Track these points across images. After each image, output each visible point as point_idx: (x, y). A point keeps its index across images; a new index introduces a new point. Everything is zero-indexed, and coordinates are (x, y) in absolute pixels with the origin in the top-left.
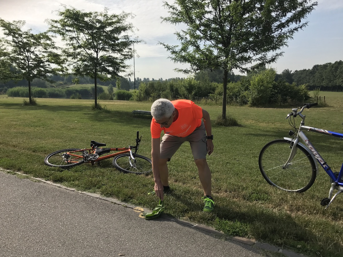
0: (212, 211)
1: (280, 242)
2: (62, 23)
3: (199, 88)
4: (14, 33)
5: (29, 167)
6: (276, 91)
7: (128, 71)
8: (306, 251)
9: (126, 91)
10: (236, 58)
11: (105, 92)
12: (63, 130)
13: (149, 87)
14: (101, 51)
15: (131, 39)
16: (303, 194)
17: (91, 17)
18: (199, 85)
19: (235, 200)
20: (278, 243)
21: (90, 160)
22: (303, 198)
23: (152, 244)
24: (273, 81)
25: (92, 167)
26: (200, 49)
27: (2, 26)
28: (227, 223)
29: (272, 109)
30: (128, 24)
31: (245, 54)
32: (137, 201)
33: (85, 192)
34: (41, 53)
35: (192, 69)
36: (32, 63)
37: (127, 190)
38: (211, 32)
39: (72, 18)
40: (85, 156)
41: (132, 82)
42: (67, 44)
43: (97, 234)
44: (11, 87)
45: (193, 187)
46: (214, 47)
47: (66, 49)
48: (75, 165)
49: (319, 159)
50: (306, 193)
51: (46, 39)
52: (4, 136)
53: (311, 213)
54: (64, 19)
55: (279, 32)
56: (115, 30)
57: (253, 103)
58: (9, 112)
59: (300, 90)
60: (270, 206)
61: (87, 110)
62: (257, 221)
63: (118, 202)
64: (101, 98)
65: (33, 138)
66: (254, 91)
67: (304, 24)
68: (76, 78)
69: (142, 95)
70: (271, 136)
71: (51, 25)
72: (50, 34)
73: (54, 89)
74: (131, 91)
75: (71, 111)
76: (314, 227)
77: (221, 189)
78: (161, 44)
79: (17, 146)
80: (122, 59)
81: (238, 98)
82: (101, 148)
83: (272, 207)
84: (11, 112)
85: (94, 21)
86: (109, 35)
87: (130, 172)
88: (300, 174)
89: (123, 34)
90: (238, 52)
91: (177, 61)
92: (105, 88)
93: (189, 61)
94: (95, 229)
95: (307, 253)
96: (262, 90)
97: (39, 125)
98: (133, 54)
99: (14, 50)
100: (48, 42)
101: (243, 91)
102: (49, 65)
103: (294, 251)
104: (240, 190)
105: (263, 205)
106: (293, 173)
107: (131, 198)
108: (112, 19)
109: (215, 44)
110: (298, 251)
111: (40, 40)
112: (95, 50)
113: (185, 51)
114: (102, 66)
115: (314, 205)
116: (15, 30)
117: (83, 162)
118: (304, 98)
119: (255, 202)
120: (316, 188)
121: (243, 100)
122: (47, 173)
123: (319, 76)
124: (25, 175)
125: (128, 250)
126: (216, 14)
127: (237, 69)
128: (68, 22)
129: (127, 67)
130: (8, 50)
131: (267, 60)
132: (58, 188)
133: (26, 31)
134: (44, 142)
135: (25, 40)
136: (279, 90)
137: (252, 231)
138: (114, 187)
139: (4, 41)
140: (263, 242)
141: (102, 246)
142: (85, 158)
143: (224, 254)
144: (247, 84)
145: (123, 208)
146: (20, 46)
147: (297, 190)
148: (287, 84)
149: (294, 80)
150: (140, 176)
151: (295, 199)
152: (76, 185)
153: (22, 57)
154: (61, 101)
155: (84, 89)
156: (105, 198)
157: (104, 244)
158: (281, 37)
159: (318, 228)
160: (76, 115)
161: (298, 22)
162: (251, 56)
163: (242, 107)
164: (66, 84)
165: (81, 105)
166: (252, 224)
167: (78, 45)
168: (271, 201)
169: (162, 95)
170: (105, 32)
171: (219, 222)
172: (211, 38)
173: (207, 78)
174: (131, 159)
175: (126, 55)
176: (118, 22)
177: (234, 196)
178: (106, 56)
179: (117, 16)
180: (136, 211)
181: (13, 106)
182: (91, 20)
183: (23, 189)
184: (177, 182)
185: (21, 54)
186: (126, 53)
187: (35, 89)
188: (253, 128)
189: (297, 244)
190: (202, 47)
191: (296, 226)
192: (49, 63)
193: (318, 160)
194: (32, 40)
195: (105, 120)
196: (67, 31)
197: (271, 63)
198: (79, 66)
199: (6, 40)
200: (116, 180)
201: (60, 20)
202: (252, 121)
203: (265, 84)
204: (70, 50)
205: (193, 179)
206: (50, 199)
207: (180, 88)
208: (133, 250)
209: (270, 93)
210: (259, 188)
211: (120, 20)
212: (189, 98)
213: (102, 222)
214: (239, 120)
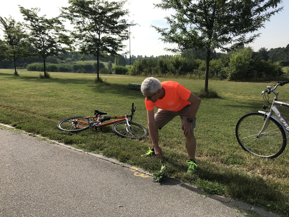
0: (195, 173)
2: (71, 9)
3: (185, 64)
4: (32, 18)
5: (46, 130)
6: (253, 67)
7: (125, 50)
9: (122, 67)
10: (218, 39)
11: (106, 67)
12: (71, 99)
13: (142, 64)
14: (102, 33)
15: (128, 22)
16: (274, 160)
17: (95, 4)
18: (185, 61)
19: (214, 163)
20: (251, 202)
21: (94, 126)
22: (273, 163)
23: (144, 198)
24: (250, 58)
25: (96, 132)
26: (186, 31)
27: (22, 13)
28: (207, 183)
29: (248, 83)
30: (125, 10)
31: (226, 35)
32: (132, 162)
33: (90, 153)
34: (53, 35)
35: (180, 48)
36: (46, 43)
37: (124, 152)
38: (197, 16)
39: (79, 5)
40: (90, 122)
41: (128, 58)
42: (75, 28)
43: (100, 188)
44: (30, 63)
45: (179, 151)
46: (199, 29)
47: (74, 31)
48: (82, 130)
50: (276, 159)
51: (57, 23)
52: (25, 104)
53: (280, 177)
54: (73, 6)
55: (257, 16)
56: (115, 15)
57: (232, 77)
58: (29, 84)
59: (274, 66)
60: (245, 169)
61: (90, 83)
62: (233, 182)
63: (117, 162)
64: (102, 72)
65: (48, 106)
66: (233, 67)
68: (82, 56)
69: (136, 70)
70: (247, 107)
71: (62, 12)
72: (60, 19)
73: (64, 64)
74: (127, 66)
75: (78, 83)
76: (282, 189)
77: (202, 153)
78: (153, 27)
79: (35, 113)
80: (120, 39)
81: (219, 73)
82: (103, 116)
83: (246, 170)
84: (31, 84)
85: (97, 7)
86: (110, 19)
87: (127, 136)
88: (272, 142)
89: (121, 18)
90: (220, 34)
91: (166, 42)
92: (106, 64)
93: (177, 42)
94: (98, 184)
95: (275, 211)
96: (240, 66)
97: (53, 95)
98: (129, 35)
99: (32, 33)
100: (59, 25)
101: (223, 67)
102: (60, 45)
103: (265, 209)
104: (219, 155)
105: (238, 168)
106: (265, 141)
107: (128, 159)
108: (112, 6)
109: (199, 27)
110: (267, 209)
111: (53, 24)
112: (98, 33)
113: (173, 33)
114: (103, 45)
115: (284, 170)
116: (32, 16)
117: (88, 128)
118: (278, 73)
119: (231, 165)
120: (285, 154)
121: (223, 75)
122: (60, 137)
124: (43, 137)
125: (125, 203)
127: (218, 48)
128: (75, 9)
129: (124, 47)
130: (28, 33)
131: (245, 41)
132: (69, 149)
133: (42, 17)
134: (56, 110)
135: (41, 24)
136: (255, 66)
137: (228, 191)
138: (113, 149)
139: (24, 25)
140: (238, 201)
141: (104, 199)
142: (90, 124)
143: (204, 209)
144: (227, 61)
145: (121, 167)
146: (37, 29)
148: (263, 61)
149: (269, 57)
150: (134, 140)
151: (266, 164)
152: (83, 147)
153: (38, 38)
154: (70, 75)
155: (88, 65)
156: (107, 158)
157: (106, 196)
158: (259, 20)
159: (286, 190)
160: (82, 87)
161: (275, 6)
162: (231, 37)
163: (222, 81)
164: (73, 60)
165: (86, 78)
166: (228, 185)
167: (83, 28)
168: (245, 165)
169: (153, 70)
170: (106, 17)
171: (201, 182)
172: (196, 21)
173: (192, 55)
174: (127, 125)
175: (123, 36)
176: (117, 8)
177: (214, 160)
178: (107, 37)
179: (116, 3)
180: (132, 170)
181: (32, 79)
182: (94, 7)
183: (41, 149)
184: (166, 146)
185: (38, 35)
186: (123, 35)
187: (49, 65)
188: (231, 100)
189: (267, 203)
190: (188, 30)
191: (266, 187)
192: (60, 43)
194: (46, 24)
195: (106, 91)
196: (75, 16)
197: (249, 43)
198: (84, 46)
199: (25, 24)
200: (115, 144)
201: (69, 7)
202: (231, 94)
203: (243, 61)
204: (77, 32)
205: (179, 144)
206: (63, 158)
207: (169, 64)
208: (129, 203)
209: (247, 69)
210: (235, 153)
211: (119, 6)
212: (176, 73)
213: (104, 178)
214: (219, 93)
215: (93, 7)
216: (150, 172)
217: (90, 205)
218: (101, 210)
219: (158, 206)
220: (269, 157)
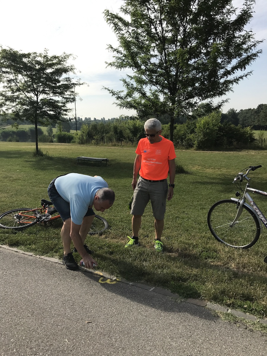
1: (229, 303)
6: (222, 134)
8: (251, 310)
9: (66, 133)
11: (45, 134)
12: (6, 181)
13: (92, 129)
14: (41, 94)
15: (74, 81)
16: (248, 250)
17: (30, 58)
20: (227, 303)
21: (43, 221)
22: (248, 254)
23: (115, 310)
24: (219, 123)
25: (45, 227)
28: (181, 285)
30: (70, 65)
31: (191, 100)
33: (43, 257)
39: (9, 59)
40: (38, 216)
42: (4, 87)
43: (62, 302)
46: (160, 92)
47: (3, 91)
48: (28, 226)
49: (263, 219)
53: (255, 271)
55: (225, 79)
56: (56, 72)
57: (199, 146)
59: (245, 132)
60: (219, 264)
61: (27, 157)
62: (208, 282)
64: (40, 141)
66: (200, 134)
67: (249, 73)
68: (16, 123)
69: (84, 137)
70: (218, 183)
74: (73, 132)
76: (258, 285)
77: (172, 248)
78: (106, 89)
80: (63, 102)
81: (184, 141)
82: (52, 207)
83: (221, 265)
85: (33, 62)
86: (50, 77)
89: (64, 76)
90: (184, 98)
91: (123, 107)
92: (44, 129)
93: (135, 108)
94: (59, 297)
95: (252, 312)
96: (208, 133)
98: (76, 97)
101: (189, 134)
103: (241, 310)
104: (191, 248)
105: (213, 264)
108: (52, 60)
109: (160, 89)
110: (244, 311)
112: (35, 93)
113: (130, 97)
114: (43, 110)
115: (258, 262)
117: (36, 223)
118: (250, 140)
119: (205, 260)
120: (259, 243)
121: (189, 143)
122: (2, 237)
123: (264, 116)
125: (94, 317)
126: (161, 58)
128: (5, 63)
129: (69, 111)
131: (213, 108)
132: (16, 253)
136: (224, 132)
137: (204, 293)
140: (214, 303)
141: (69, 314)
143: (180, 317)
144: (193, 127)
145: (83, 273)
147: (243, 247)
148: (232, 126)
149: (239, 121)
150: (94, 236)
151: (241, 256)
152: (33, 250)
155: (21, 131)
157: (70, 312)
159: (261, 287)
160: (17, 163)
161: (243, 69)
162: (197, 101)
163: (187, 151)
164: (1, 125)
165: (20, 150)
167: (16, 88)
168: (219, 259)
169: (105, 138)
170: (45, 74)
172: (156, 83)
175: (68, 98)
176: (59, 63)
177: (186, 255)
178: (47, 99)
179: (58, 57)
180: (96, 276)
182: (30, 61)
186: (68, 96)
188: (200, 175)
189: (243, 304)
190: (148, 94)
193: (261, 220)
195: (49, 168)
196: (4, 72)
198: (18, 110)
202: (198, 167)
203: (210, 127)
204: (7, 92)
205: (146, 238)
206: (10, 266)
207: (125, 130)
208: (98, 317)
209: (215, 136)
210: (208, 246)
211: (61, 61)
212: (134, 141)
213: (65, 289)
214: (185, 166)
215: (28, 62)
216: (117, 277)
217: (53, 325)
218: (67, 328)
219: (131, 318)
220: (244, 248)
